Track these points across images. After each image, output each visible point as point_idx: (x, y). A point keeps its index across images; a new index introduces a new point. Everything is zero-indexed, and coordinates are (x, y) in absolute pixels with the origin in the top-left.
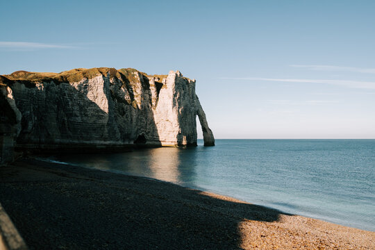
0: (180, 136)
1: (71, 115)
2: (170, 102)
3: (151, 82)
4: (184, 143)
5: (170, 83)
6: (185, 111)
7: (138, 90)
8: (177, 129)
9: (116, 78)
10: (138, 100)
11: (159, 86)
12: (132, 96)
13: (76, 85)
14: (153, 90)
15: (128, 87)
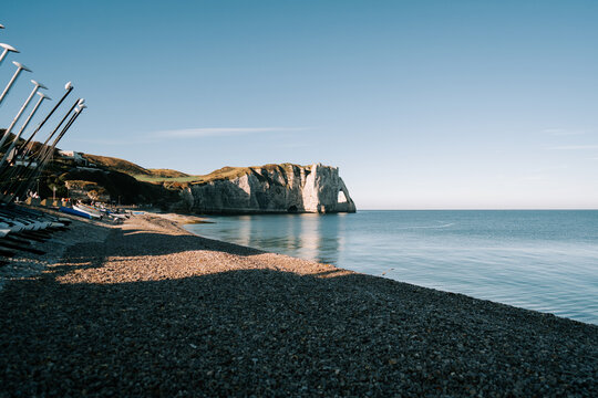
0: (319, 206)
1: (230, 195)
2: (313, 184)
3: (302, 171)
4: (323, 210)
5: (313, 170)
6: (325, 190)
7: (291, 177)
8: (317, 202)
9: (275, 171)
10: (290, 183)
11: (307, 173)
12: (286, 181)
13: (232, 181)
14: (303, 176)
15: (284, 176)
